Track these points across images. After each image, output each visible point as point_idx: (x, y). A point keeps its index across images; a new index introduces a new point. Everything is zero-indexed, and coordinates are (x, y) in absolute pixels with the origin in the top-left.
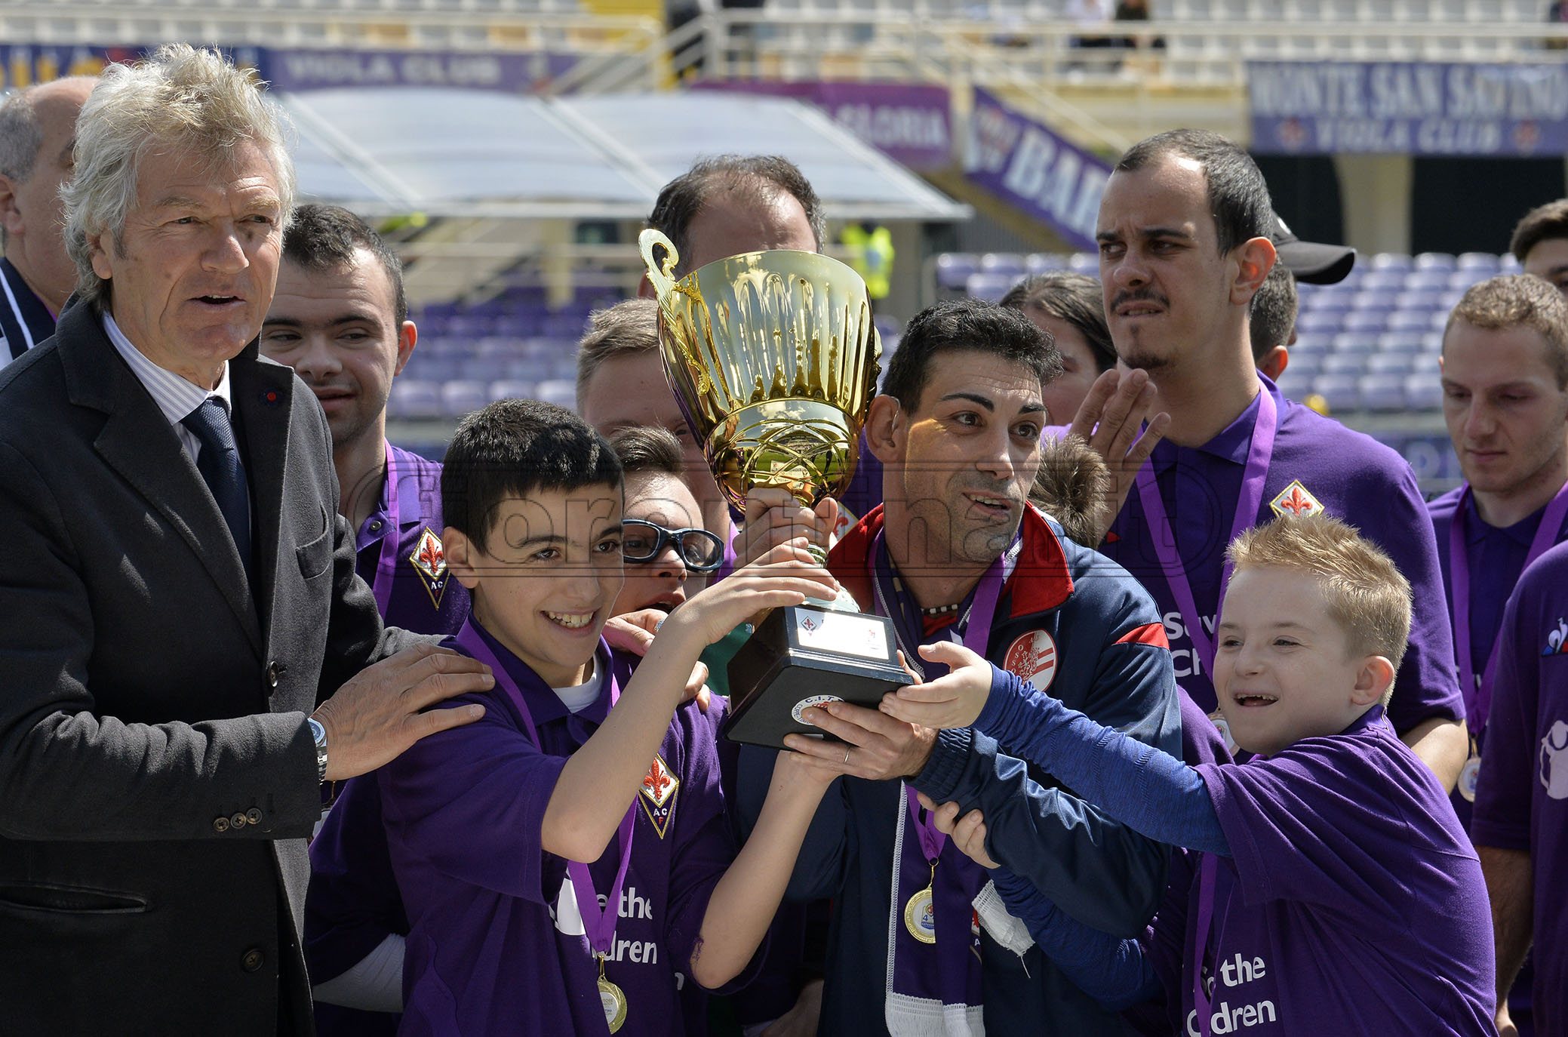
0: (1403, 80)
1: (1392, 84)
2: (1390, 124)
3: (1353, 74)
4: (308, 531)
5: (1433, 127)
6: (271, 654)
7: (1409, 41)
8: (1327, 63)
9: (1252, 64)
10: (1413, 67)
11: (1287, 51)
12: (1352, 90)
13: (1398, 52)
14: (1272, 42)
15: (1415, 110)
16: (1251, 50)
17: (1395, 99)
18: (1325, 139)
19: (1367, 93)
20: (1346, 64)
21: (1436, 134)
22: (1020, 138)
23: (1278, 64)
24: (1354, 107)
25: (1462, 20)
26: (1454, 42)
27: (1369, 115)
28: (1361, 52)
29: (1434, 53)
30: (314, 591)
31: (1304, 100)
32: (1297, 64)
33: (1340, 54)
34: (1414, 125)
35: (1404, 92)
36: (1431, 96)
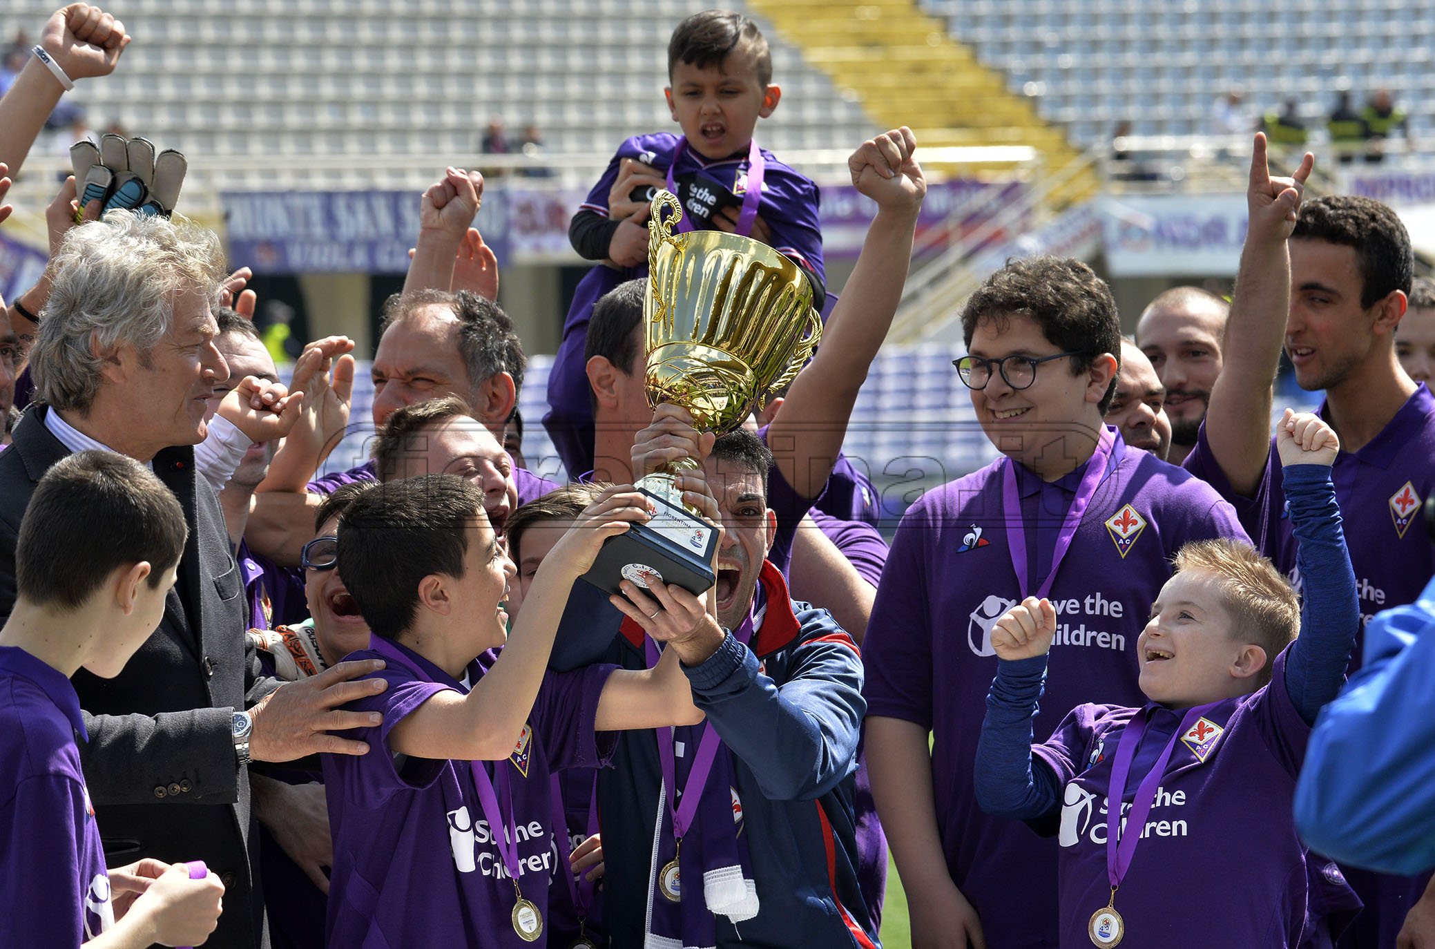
0: (360, 206)
1: (351, 209)
2: (350, 246)
3: (316, 204)
4: (219, 567)
5: (388, 249)
6: (204, 651)
7: (363, 173)
8: (291, 193)
9: (227, 195)
10: (368, 195)
11: (255, 183)
12: (317, 216)
13: (352, 182)
14: (240, 174)
15: (371, 232)
16: (222, 182)
17: (354, 223)
18: (296, 259)
19: (330, 219)
20: (309, 194)
21: (391, 254)
22: (20, 265)
23: (248, 195)
24: (319, 231)
25: (406, 152)
26: (400, 173)
27: (333, 238)
28: (320, 183)
29: (384, 182)
30: (230, 609)
31: (274, 225)
32: (267, 195)
33: (303, 184)
34: (372, 247)
35: (362, 218)
36: (385, 221)
